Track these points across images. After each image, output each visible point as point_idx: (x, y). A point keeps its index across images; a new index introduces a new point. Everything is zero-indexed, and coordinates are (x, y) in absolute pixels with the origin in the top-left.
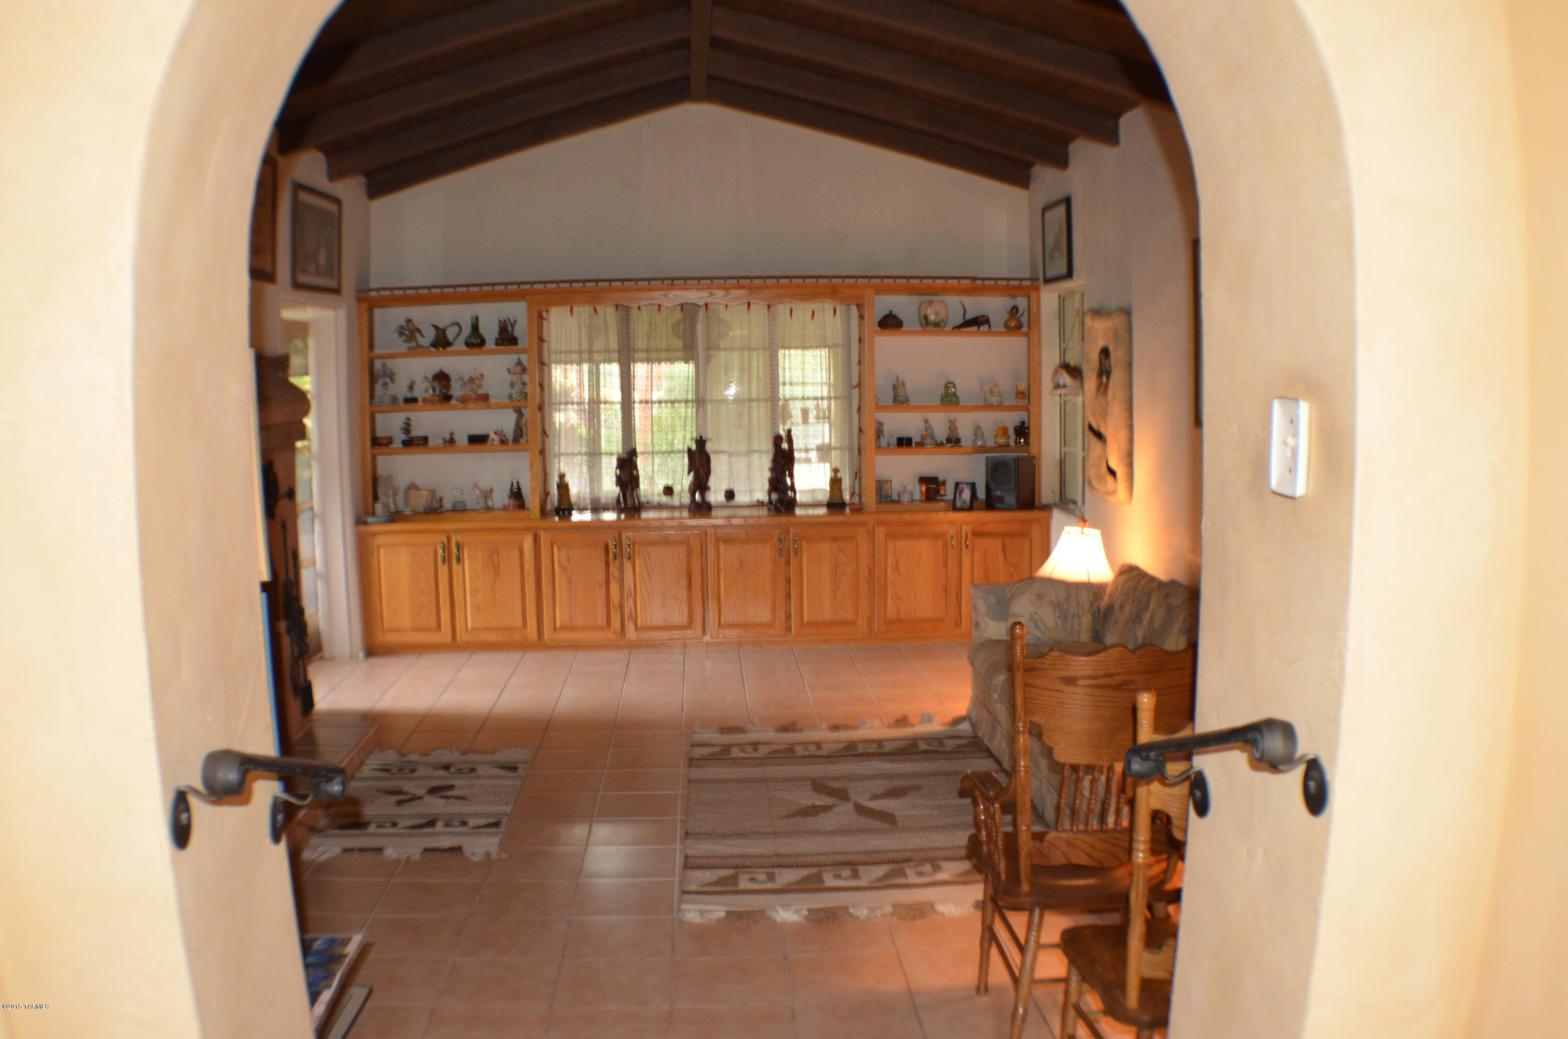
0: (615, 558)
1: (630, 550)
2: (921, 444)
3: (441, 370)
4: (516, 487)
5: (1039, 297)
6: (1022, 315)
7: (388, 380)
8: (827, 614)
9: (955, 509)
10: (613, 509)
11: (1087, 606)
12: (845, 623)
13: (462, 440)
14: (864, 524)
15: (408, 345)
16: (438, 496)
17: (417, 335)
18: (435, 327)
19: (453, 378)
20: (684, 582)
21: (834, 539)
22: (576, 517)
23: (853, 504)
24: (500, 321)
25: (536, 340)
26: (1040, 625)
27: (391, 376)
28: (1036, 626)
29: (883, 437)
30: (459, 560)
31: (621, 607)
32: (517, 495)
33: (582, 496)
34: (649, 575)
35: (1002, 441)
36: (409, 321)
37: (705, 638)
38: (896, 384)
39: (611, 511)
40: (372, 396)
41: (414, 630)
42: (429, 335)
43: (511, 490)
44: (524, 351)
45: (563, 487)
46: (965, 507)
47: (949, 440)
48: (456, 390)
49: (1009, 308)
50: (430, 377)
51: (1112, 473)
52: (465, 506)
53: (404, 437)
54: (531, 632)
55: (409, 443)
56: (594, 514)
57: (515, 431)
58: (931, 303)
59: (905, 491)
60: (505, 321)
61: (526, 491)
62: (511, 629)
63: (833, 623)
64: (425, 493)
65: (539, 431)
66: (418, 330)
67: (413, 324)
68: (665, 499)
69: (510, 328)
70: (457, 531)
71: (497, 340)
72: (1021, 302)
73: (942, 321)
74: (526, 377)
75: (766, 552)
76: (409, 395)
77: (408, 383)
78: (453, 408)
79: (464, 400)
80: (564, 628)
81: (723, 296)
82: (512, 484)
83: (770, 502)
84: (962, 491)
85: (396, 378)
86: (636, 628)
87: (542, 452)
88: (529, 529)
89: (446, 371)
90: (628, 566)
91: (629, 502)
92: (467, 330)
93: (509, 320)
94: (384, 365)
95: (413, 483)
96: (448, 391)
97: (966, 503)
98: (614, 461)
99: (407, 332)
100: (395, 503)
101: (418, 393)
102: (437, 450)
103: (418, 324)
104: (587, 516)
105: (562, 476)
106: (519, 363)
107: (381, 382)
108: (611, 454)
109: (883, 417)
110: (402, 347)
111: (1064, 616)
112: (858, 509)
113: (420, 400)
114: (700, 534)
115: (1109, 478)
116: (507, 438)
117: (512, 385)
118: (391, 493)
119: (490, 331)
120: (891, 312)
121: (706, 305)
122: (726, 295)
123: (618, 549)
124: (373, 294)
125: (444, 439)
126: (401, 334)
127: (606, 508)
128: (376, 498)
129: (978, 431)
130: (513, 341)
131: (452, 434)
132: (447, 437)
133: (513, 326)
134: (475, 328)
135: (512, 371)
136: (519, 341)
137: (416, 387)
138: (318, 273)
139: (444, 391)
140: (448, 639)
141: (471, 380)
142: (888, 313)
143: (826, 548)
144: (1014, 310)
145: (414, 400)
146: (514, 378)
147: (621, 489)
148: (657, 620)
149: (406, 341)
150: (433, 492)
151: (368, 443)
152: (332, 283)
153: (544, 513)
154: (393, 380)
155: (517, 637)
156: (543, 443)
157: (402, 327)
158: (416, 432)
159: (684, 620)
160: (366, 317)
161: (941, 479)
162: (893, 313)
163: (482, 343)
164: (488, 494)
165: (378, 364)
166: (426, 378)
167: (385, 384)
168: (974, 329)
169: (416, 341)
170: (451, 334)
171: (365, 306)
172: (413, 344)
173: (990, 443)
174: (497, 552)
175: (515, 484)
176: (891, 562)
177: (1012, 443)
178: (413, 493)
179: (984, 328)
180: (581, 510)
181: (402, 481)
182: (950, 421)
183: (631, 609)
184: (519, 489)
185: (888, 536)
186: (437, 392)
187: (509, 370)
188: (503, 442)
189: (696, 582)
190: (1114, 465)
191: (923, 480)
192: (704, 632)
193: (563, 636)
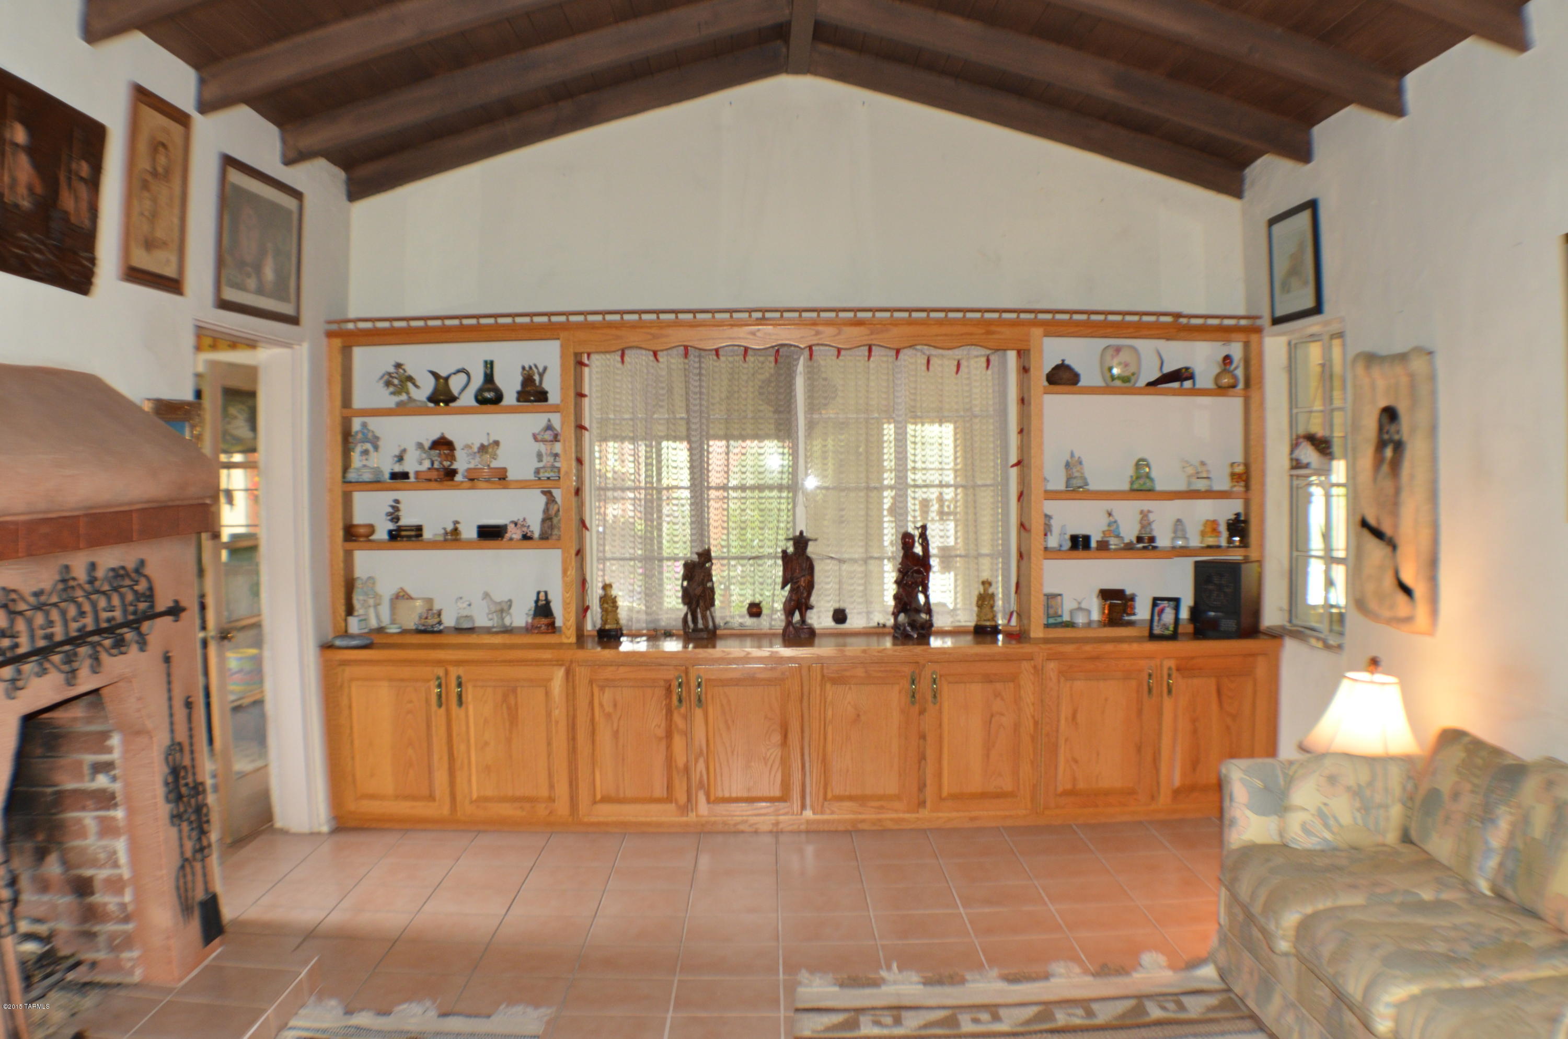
0: (680, 701)
1: (701, 691)
2: (1103, 546)
3: (443, 434)
4: (544, 598)
5: (1261, 344)
6: (1236, 368)
7: (368, 446)
8: (976, 784)
9: (1153, 637)
10: (678, 636)
11: (1397, 790)
12: (1000, 795)
13: (469, 532)
14: (1029, 658)
15: (396, 399)
16: (436, 607)
17: (410, 385)
18: (435, 375)
19: (458, 445)
20: (777, 738)
21: (988, 679)
22: (626, 646)
23: (1009, 629)
24: (524, 368)
25: (572, 394)
26: (1332, 822)
27: (375, 442)
28: (1326, 826)
29: (1051, 535)
30: (460, 702)
31: (687, 770)
32: (543, 610)
33: (634, 616)
34: (728, 728)
35: (1211, 541)
36: (398, 366)
37: (804, 813)
38: (1070, 460)
39: (674, 638)
40: (346, 468)
41: (397, 797)
42: (427, 386)
43: (537, 601)
44: (555, 409)
45: (609, 602)
46: (1167, 633)
47: (1140, 539)
48: (462, 463)
49: (1220, 357)
50: (427, 445)
51: (1407, 591)
52: (473, 621)
53: (391, 526)
54: (562, 807)
55: (395, 536)
56: (651, 643)
57: (544, 521)
58: (1118, 350)
59: (1080, 609)
60: (530, 368)
61: (557, 608)
62: (532, 800)
63: (984, 795)
64: (418, 603)
65: (574, 524)
66: (410, 379)
67: (404, 370)
68: (749, 621)
69: (537, 377)
70: (458, 663)
71: (518, 393)
72: (1236, 350)
73: (1133, 374)
74: (558, 448)
75: (895, 696)
76: (398, 468)
77: (397, 452)
78: (458, 486)
79: (473, 480)
80: (606, 799)
81: (835, 336)
82: (538, 593)
83: (896, 626)
84: (1162, 611)
85: (380, 443)
86: (708, 801)
87: (579, 553)
88: (559, 663)
89: (449, 436)
90: (699, 713)
91: (700, 625)
92: (478, 380)
93: (536, 366)
94: (364, 425)
95: (402, 589)
96: (452, 464)
97: (1167, 629)
98: (679, 569)
99: (396, 382)
100: (378, 617)
101: (411, 465)
102: (434, 545)
103: (410, 371)
104: (642, 646)
105: (606, 587)
106: (549, 427)
107: (359, 449)
108: (676, 559)
109: (1050, 507)
110: (389, 400)
111: (1366, 808)
112: (1018, 636)
113: (412, 475)
114: (800, 668)
115: (1401, 597)
116: (531, 529)
117: (540, 456)
118: (371, 602)
119: (509, 384)
120: (1063, 361)
121: (810, 347)
122: (839, 334)
123: (684, 688)
124: (351, 326)
125: (445, 529)
126: (388, 384)
127: (668, 634)
128: (350, 610)
129: (1179, 526)
130: (542, 396)
131: (456, 522)
132: (450, 527)
133: (541, 375)
134: (489, 378)
135: (539, 437)
136: (550, 396)
137: (407, 457)
138: (260, 291)
139: (446, 464)
140: (446, 811)
141: (483, 449)
142: (1059, 362)
143: (977, 691)
144: (1227, 359)
145: (405, 476)
146: (543, 448)
147: (690, 608)
148: (737, 790)
149: (393, 393)
150: (429, 601)
151: (340, 534)
152: (287, 309)
153: (581, 637)
154: (376, 448)
155: (542, 810)
156: (581, 540)
157: (389, 374)
158: (408, 519)
159: (777, 793)
160: (338, 359)
161: (1128, 592)
162: (1067, 362)
163: (498, 398)
164: (504, 608)
165: (356, 424)
166: (420, 446)
167: (366, 452)
168: (1176, 385)
169: (408, 393)
170: (456, 384)
171: (337, 342)
172: (404, 397)
173: (1195, 542)
174: (514, 691)
175: (542, 596)
176: (1065, 712)
177: (1223, 542)
178: (403, 605)
179: (1188, 384)
180: (634, 636)
181: (386, 589)
182: (1142, 512)
183: (701, 772)
184: (548, 602)
185: (1061, 673)
186: (436, 465)
187: (535, 437)
188: (526, 537)
189: (794, 737)
190: (1408, 578)
191: (1106, 595)
192: (803, 807)
193: (606, 812)
